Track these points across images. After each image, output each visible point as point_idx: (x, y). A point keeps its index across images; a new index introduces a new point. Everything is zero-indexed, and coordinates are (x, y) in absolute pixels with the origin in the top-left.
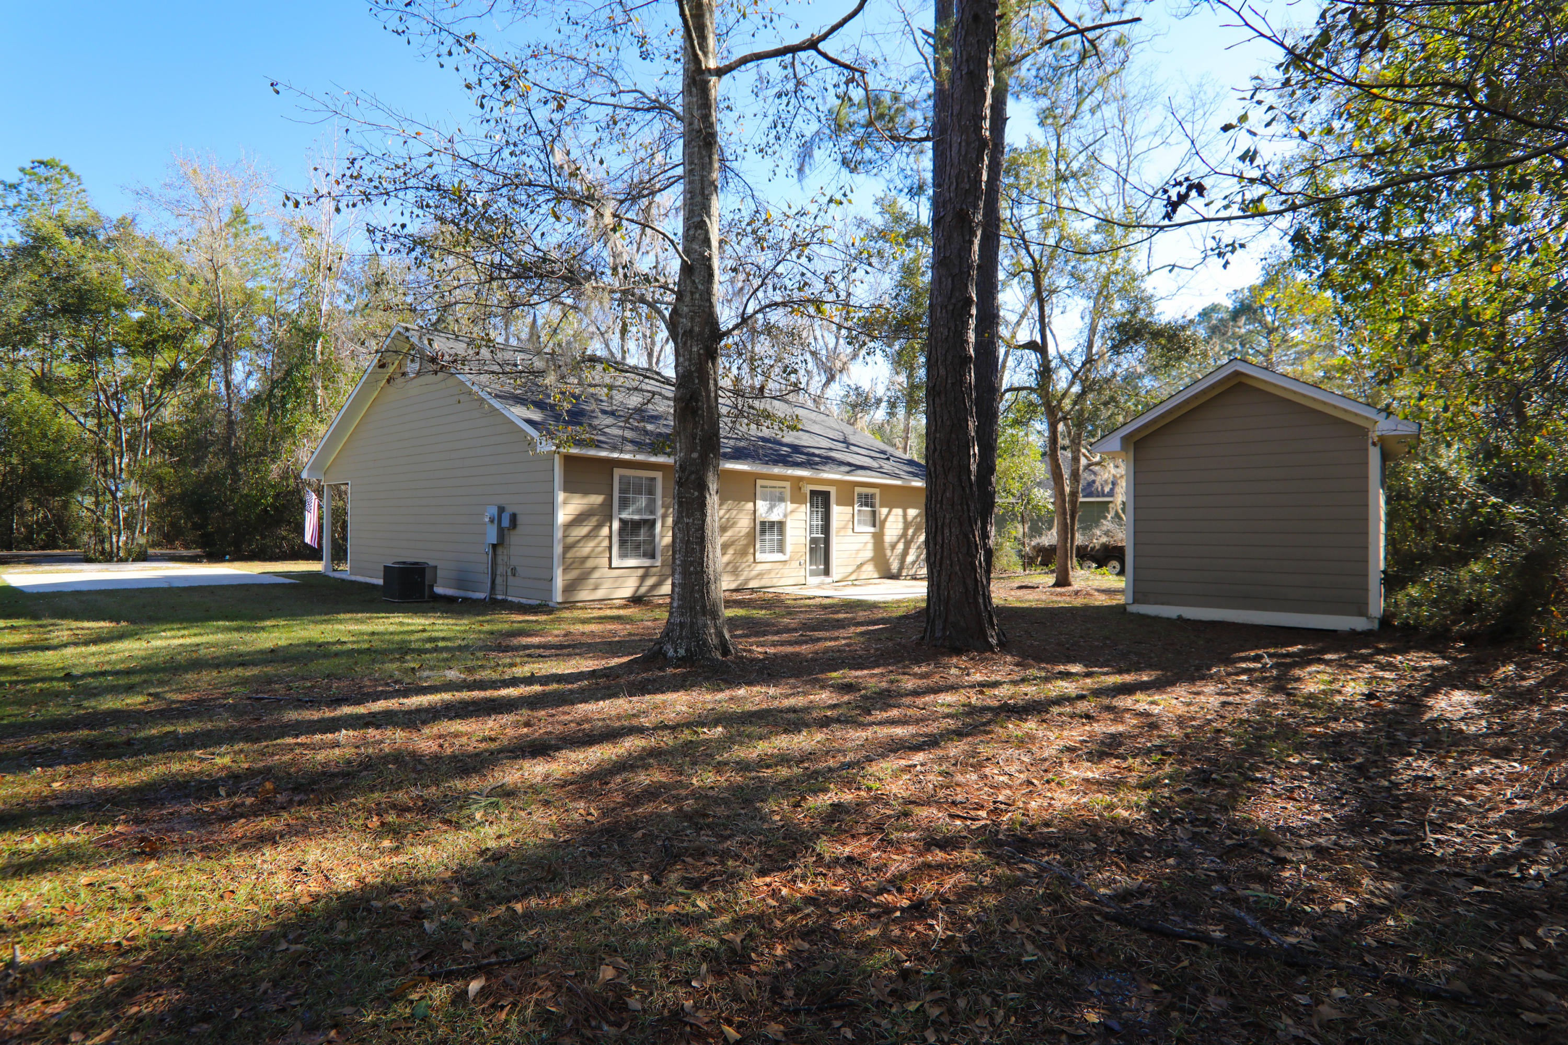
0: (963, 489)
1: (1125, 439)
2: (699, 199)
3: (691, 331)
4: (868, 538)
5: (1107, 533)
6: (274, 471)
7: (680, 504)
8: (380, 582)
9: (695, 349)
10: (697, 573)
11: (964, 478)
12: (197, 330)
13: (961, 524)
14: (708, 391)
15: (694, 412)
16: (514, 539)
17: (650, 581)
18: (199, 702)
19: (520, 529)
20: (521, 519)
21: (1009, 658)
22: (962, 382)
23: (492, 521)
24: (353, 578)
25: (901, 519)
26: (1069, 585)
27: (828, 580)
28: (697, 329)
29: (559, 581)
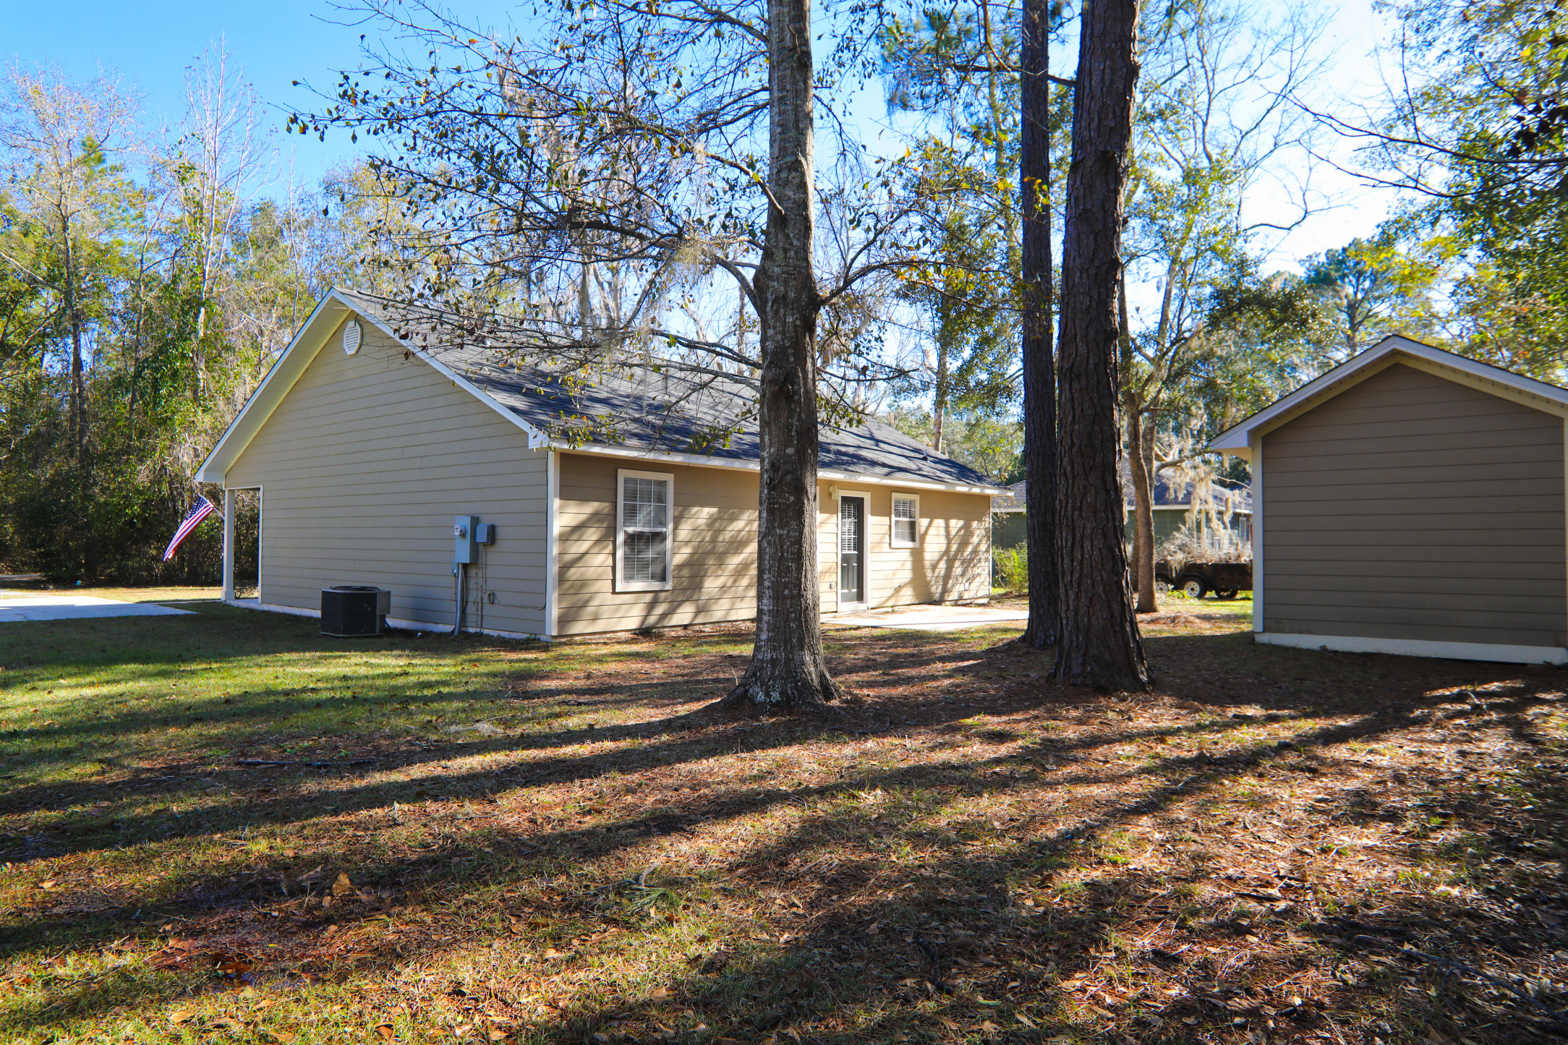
0: (1108, 492)
1: (1252, 433)
2: (792, 133)
3: (785, 297)
4: (906, 556)
5: (1182, 548)
6: (142, 475)
7: (771, 511)
8: (318, 614)
9: (790, 319)
10: (792, 597)
11: (1109, 479)
12: (34, 293)
13: (1105, 536)
14: (805, 372)
15: (790, 398)
16: (493, 557)
17: (660, 609)
18: (172, 770)
19: (500, 545)
20: (500, 533)
21: (1166, 699)
22: (1106, 361)
23: (463, 535)
24: (266, 607)
25: (943, 532)
26: (1155, 610)
27: (862, 606)
28: (792, 295)
29: (554, 612)
